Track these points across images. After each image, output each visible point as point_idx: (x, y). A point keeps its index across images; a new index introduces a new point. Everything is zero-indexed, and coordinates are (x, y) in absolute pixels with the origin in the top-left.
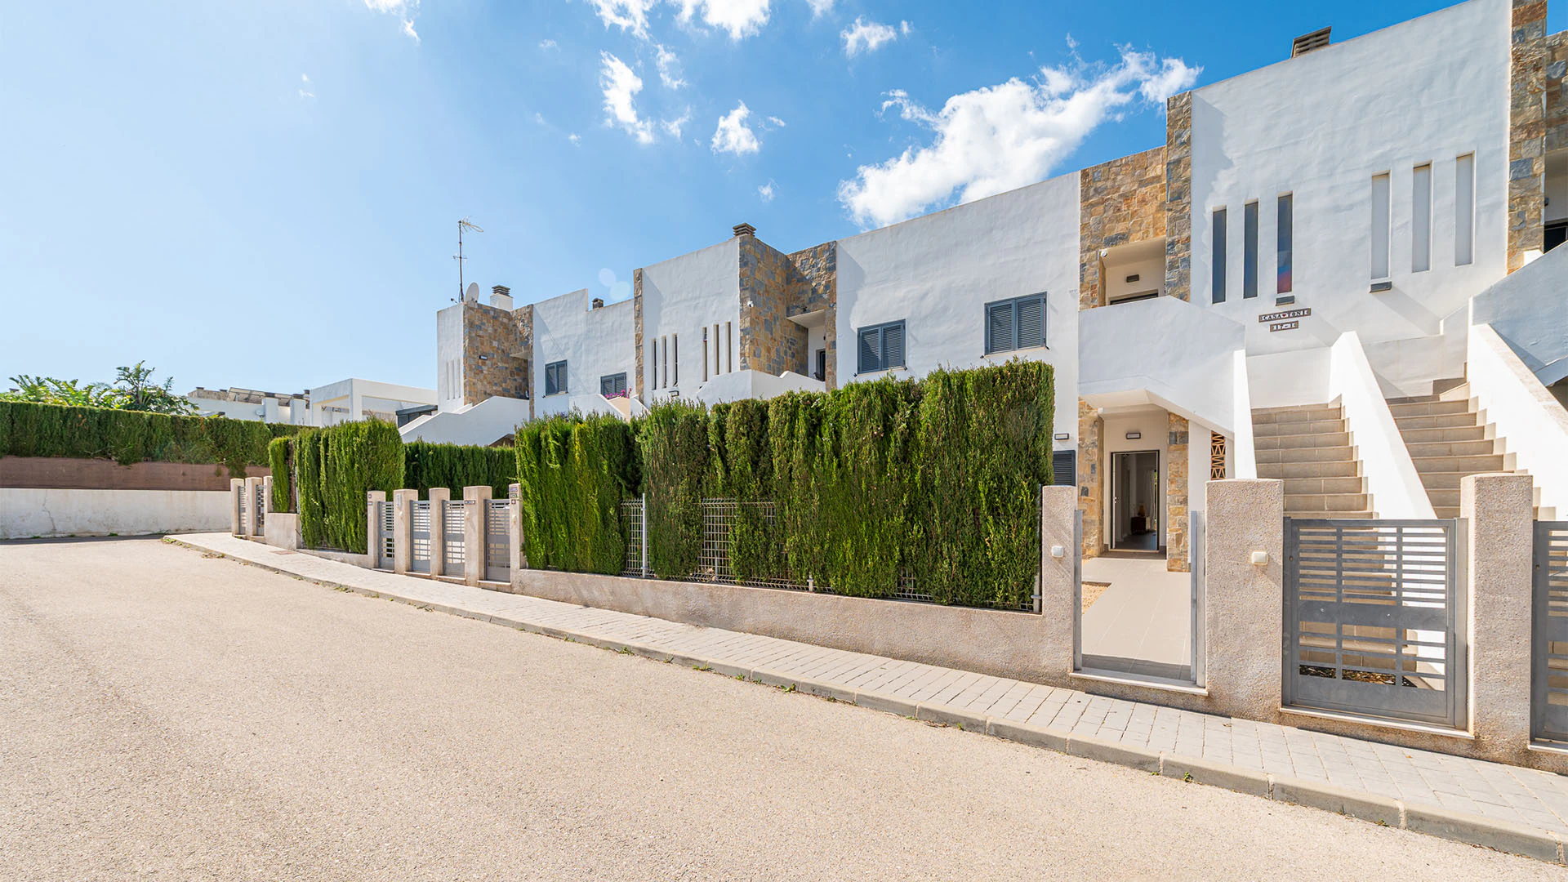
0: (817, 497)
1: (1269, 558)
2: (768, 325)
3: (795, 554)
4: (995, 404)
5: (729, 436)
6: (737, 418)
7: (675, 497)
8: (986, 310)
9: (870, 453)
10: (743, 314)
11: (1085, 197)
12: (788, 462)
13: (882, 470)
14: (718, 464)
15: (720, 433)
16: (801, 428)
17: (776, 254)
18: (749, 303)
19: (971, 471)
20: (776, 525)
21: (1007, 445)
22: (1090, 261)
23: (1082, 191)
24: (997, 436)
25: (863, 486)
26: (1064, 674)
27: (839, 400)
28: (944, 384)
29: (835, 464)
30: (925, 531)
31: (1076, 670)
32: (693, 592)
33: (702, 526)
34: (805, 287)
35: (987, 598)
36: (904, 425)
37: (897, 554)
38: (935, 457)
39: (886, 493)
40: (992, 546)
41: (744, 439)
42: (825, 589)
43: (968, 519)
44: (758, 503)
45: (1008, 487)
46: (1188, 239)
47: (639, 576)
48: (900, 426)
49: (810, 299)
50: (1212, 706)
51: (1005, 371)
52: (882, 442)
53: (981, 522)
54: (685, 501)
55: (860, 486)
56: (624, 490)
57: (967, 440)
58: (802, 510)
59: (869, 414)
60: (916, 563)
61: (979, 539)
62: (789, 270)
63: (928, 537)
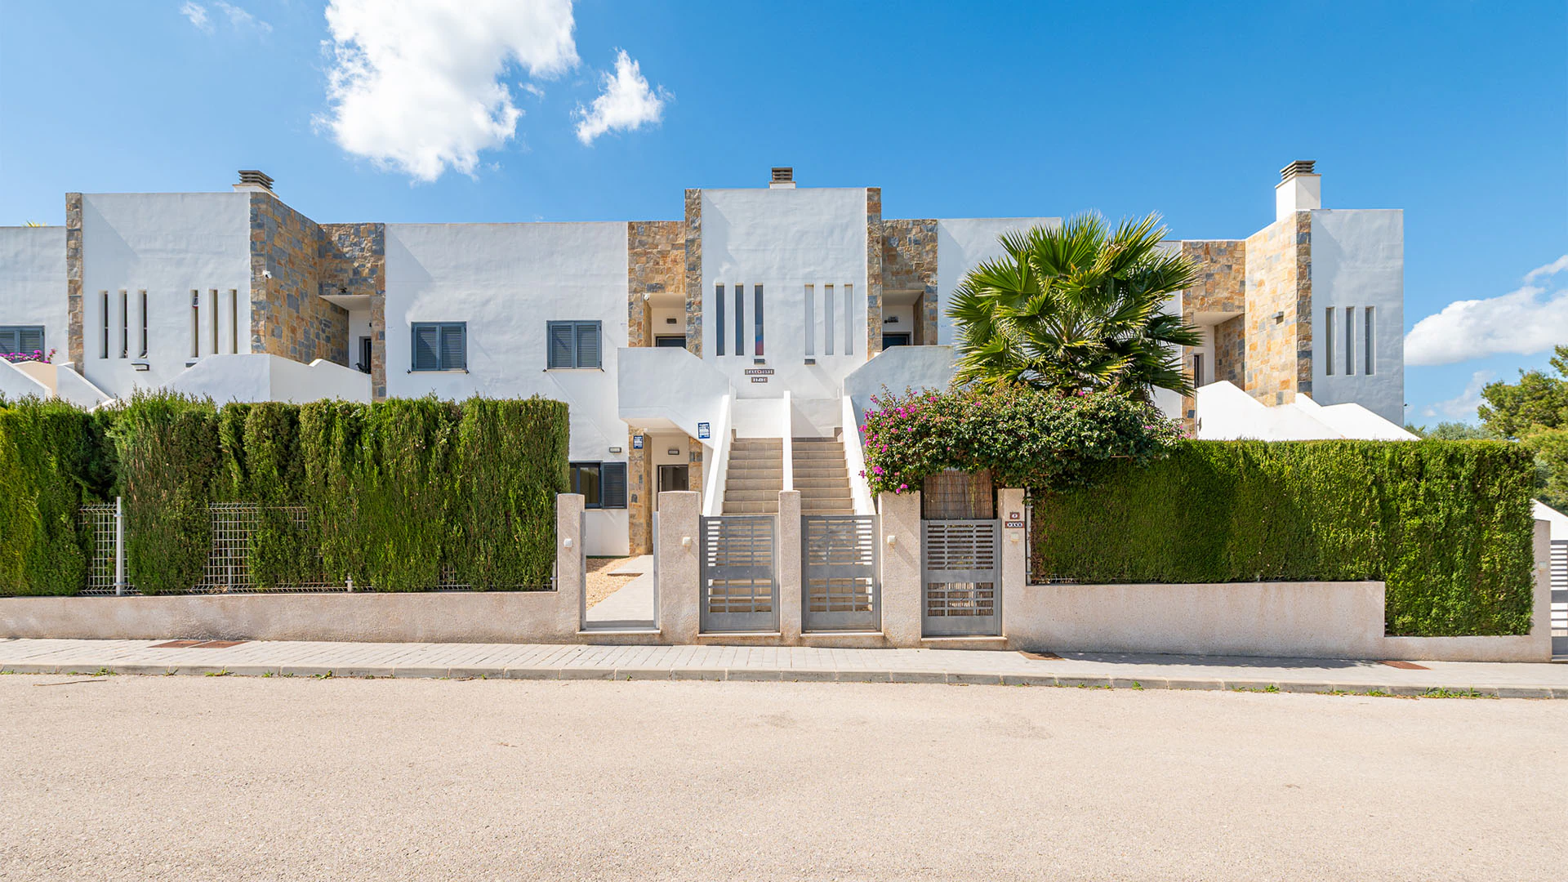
0: (356, 502)
1: (691, 541)
2: (293, 301)
3: (331, 557)
4: (521, 429)
5: (249, 437)
6: (259, 421)
7: (170, 501)
8: (548, 327)
9: (412, 463)
10: (255, 285)
11: (632, 247)
12: (323, 467)
13: (424, 479)
14: (234, 466)
15: (236, 434)
16: (339, 436)
17: (304, 221)
18: (265, 273)
19: (502, 481)
20: (309, 529)
21: (531, 462)
22: (636, 300)
23: (629, 240)
24: (523, 455)
25: (406, 491)
26: (573, 635)
27: (380, 412)
28: (480, 409)
29: (376, 472)
30: (464, 530)
31: (581, 630)
32: (197, 607)
33: (209, 534)
34: (345, 266)
35: (517, 583)
36: (445, 440)
37: (438, 552)
38: (473, 469)
39: (428, 498)
40: (520, 541)
41: (268, 443)
42: (365, 589)
43: (501, 520)
44: (286, 508)
45: (532, 494)
46: (700, 302)
47: (110, 592)
48: (440, 441)
49: (351, 281)
50: (662, 640)
51: (529, 405)
52: (424, 454)
53: (512, 522)
54: (185, 506)
55: (402, 492)
56: (85, 492)
57: (500, 457)
58: (340, 515)
59: (411, 428)
60: (456, 558)
61: (510, 535)
62: (322, 240)
63: (467, 536)
